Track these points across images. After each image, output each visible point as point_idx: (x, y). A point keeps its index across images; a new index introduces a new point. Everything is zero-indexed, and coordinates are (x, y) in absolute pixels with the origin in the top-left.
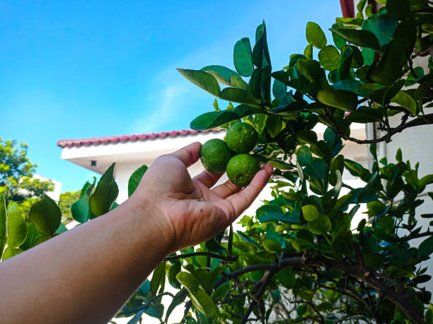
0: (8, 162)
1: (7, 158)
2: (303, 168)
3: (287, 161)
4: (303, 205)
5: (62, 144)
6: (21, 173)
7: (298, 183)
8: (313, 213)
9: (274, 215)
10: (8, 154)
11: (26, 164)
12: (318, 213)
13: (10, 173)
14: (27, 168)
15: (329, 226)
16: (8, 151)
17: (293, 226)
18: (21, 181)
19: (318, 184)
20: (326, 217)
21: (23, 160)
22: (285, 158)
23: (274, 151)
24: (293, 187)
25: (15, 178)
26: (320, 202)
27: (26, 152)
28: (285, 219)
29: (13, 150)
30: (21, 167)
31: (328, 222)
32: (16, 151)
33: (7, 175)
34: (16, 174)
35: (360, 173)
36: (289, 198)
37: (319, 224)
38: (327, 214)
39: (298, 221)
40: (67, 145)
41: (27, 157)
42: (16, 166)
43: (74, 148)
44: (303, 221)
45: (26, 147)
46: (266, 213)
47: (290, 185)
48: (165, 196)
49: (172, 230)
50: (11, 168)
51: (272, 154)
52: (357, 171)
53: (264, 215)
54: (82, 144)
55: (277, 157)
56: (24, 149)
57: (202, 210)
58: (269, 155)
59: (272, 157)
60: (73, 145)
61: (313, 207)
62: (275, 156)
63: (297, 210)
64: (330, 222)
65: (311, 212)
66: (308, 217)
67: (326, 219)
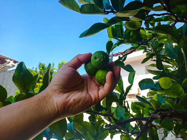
4: (160, 78)
8: (168, 83)
17: (158, 93)
20: (179, 85)
28: (154, 88)
37: (173, 91)
46: (145, 84)
48: (57, 92)
49: (57, 110)
64: (182, 89)
65: (166, 82)
66: (164, 86)
67: (179, 87)
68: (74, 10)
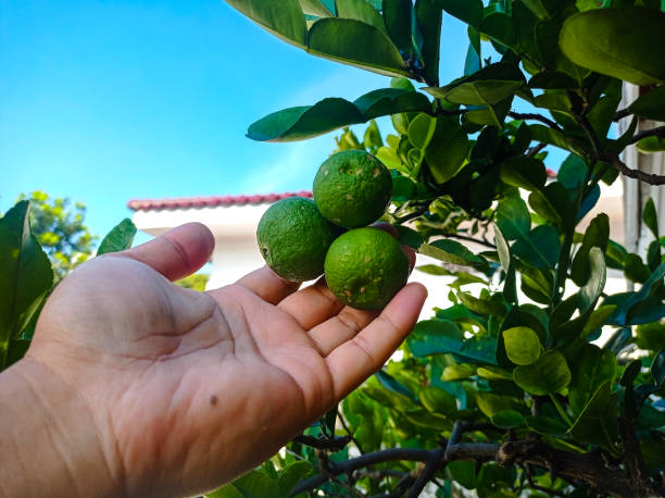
0: (57, 231)
1: (55, 225)
2: (511, 243)
3: (478, 236)
4: (506, 327)
5: (135, 205)
6: (75, 247)
7: (496, 276)
8: (529, 347)
9: (442, 343)
10: (57, 219)
11: (83, 234)
12: (540, 346)
13: (59, 247)
14: (84, 240)
15: (564, 377)
16: (57, 215)
17: (482, 372)
18: (74, 260)
19: (542, 279)
20: (561, 357)
21: (79, 229)
22: (475, 229)
23: (453, 214)
24: (488, 284)
25: (65, 256)
26: (545, 321)
27: (83, 217)
28: (463, 354)
29: (64, 213)
30: (75, 239)
31: (564, 369)
32: (69, 215)
33: (55, 249)
34: (68, 250)
35: (623, 264)
36: (476, 307)
37: (540, 373)
38: (561, 350)
39: (494, 361)
40: (141, 208)
41: (84, 224)
42: (67, 236)
43: (152, 213)
44: (503, 361)
45: (83, 209)
46: (426, 338)
47: (481, 281)
50: (61, 239)
51: (448, 221)
52: (617, 259)
53: (422, 340)
54: (163, 207)
55: (460, 227)
56: (80, 212)
57: (214, 401)
58: (443, 221)
59: (449, 225)
60: (151, 207)
61: (531, 332)
62: (454, 224)
63: (493, 336)
64: (568, 370)
65: (525, 345)
66: (517, 354)
67: (560, 362)
68: (274, 29)
